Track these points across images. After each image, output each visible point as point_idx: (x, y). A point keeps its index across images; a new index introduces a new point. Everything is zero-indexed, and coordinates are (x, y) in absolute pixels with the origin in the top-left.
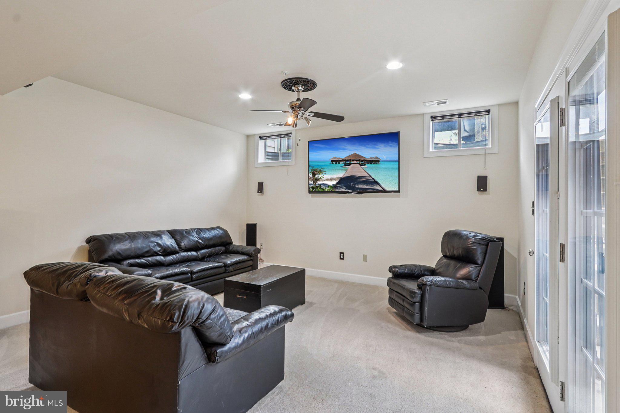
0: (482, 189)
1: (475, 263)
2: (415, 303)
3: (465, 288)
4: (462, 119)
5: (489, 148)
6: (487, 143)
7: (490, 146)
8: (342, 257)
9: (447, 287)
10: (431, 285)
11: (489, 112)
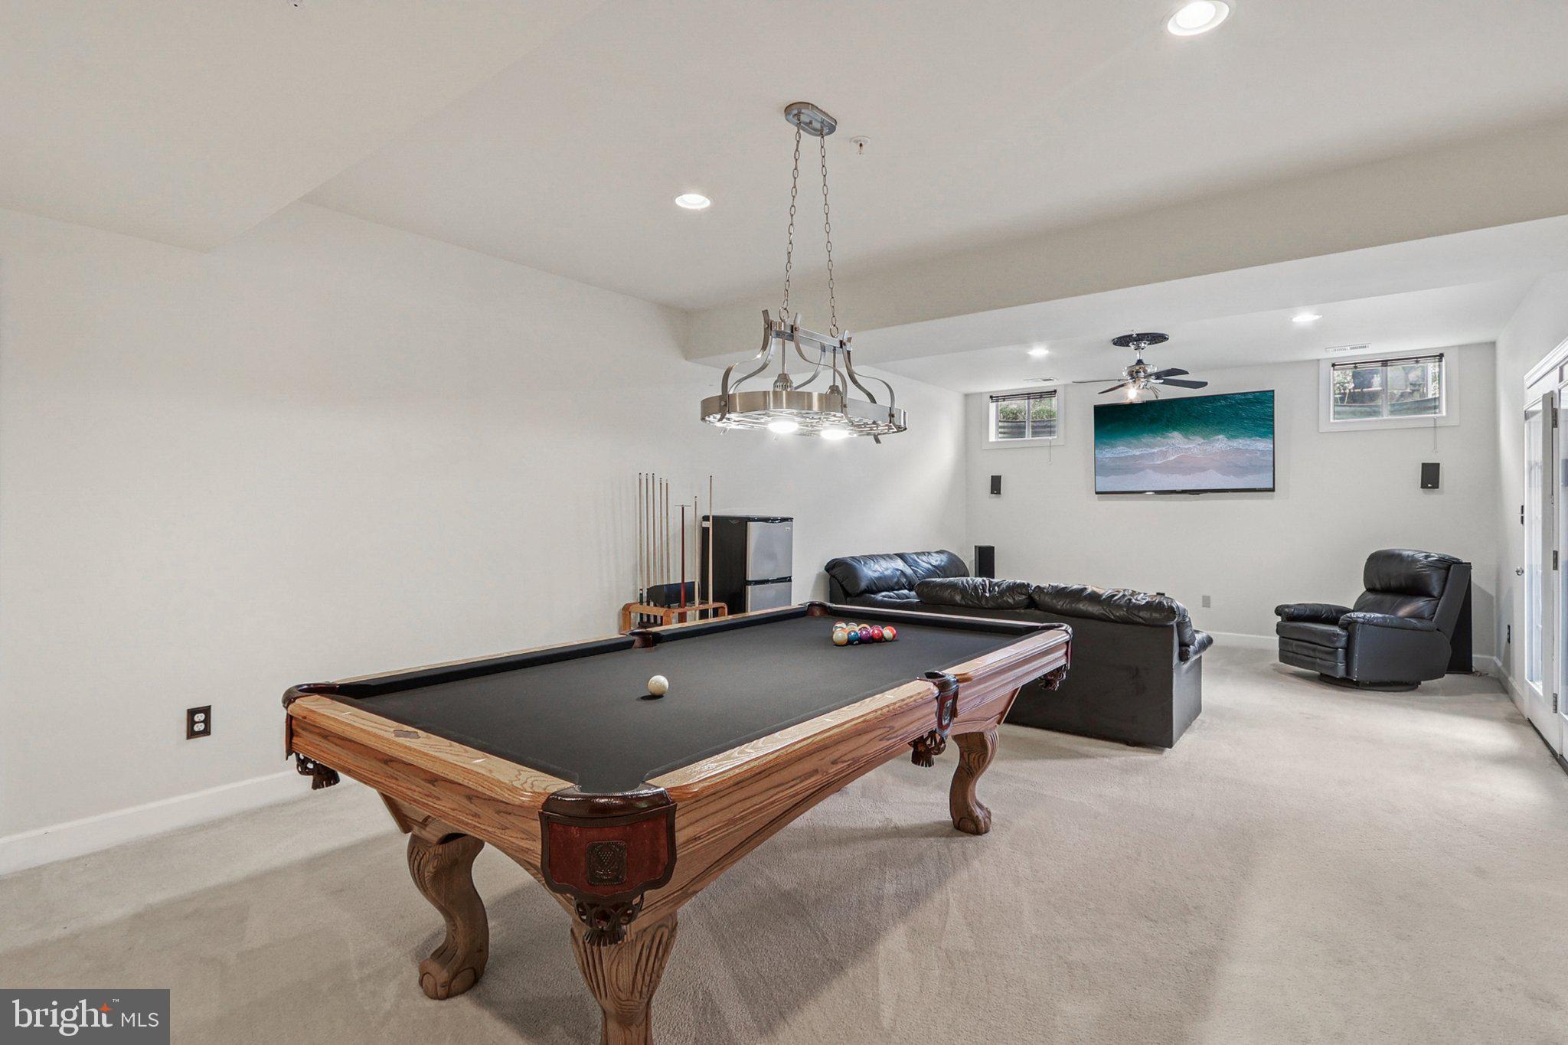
0: (1429, 485)
1: (1429, 595)
2: (1337, 648)
3: (1415, 629)
4: (1389, 368)
5: (1443, 417)
6: (1437, 404)
7: (1444, 414)
9: (1388, 627)
10: (1363, 623)
11: (1441, 358)
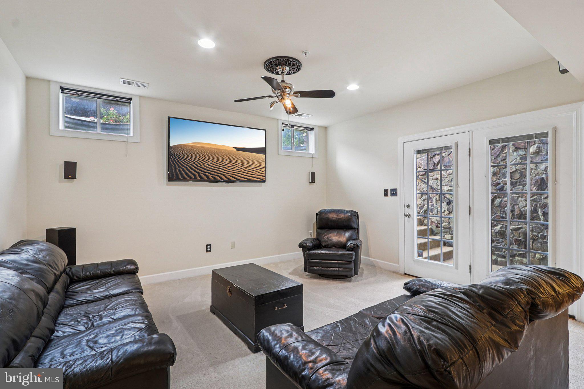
2: (352, 261)
8: (209, 249)
